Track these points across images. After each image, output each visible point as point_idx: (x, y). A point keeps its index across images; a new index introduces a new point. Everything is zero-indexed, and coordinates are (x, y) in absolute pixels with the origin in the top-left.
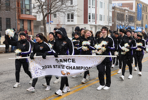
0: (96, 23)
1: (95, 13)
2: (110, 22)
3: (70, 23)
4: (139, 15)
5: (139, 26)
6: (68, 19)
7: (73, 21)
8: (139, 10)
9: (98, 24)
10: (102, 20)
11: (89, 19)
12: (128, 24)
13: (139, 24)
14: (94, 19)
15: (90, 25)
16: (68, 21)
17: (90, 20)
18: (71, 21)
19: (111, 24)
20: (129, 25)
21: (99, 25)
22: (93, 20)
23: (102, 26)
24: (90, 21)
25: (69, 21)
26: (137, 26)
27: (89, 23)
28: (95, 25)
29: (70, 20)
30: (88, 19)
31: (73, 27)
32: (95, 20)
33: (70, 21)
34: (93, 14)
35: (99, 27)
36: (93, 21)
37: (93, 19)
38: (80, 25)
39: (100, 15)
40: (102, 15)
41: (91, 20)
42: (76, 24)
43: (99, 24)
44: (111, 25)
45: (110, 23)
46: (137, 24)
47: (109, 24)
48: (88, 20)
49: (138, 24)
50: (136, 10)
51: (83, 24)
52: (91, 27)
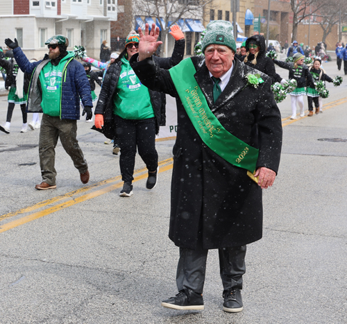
0: (59, 13)
2: (111, 5)
9: (65, 14)
12: (182, 13)
13: (220, 12)
15: (39, 20)
19: (116, 12)
20: (183, 17)
21: (72, 20)
23: (80, 21)
24: (36, 4)
26: (212, 18)
27: (33, 11)
28: (56, 19)
43: (72, 14)
44: (113, 16)
45: (109, 9)
46: (212, 11)
47: (105, 15)
49: (216, 12)
51: (13, 15)
52: (42, 27)
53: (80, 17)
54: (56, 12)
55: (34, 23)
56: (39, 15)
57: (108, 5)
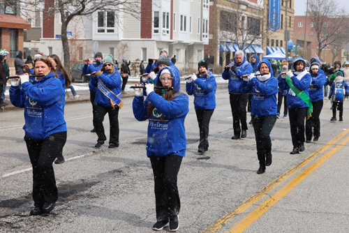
0: (171, 38)
1: (169, 11)
2: (205, 34)
3: (106, 36)
4: (274, 15)
5: (272, 45)
6: (99, 26)
7: (112, 31)
8: (272, 4)
9: (176, 39)
10: (185, 30)
11: (155, 27)
12: (253, 41)
13: (273, 40)
14: (168, 27)
15: (158, 42)
16: (99, 31)
17: (156, 29)
18: (109, 31)
19: (208, 38)
21: (180, 43)
22: (166, 29)
23: (185, 44)
24: (156, 31)
25: (103, 31)
26: (268, 44)
27: (154, 37)
28: (169, 42)
29: (106, 28)
30: (151, 26)
31: (112, 46)
32: (169, 30)
33: (106, 31)
34: (164, 13)
35: (178, 48)
36: (164, 31)
37: (164, 27)
38: (132, 42)
39: (182, 16)
40: (185, 17)
41: (161, 28)
42: (120, 39)
43: (180, 39)
44: (206, 41)
45: (204, 36)
46: (268, 40)
47: (201, 40)
48: (153, 28)
50: (264, 4)
51: (140, 39)
52: (160, 47)
53: (185, 42)
54: (169, 37)
55: (155, 45)
56: (158, 39)
57: (203, 34)
